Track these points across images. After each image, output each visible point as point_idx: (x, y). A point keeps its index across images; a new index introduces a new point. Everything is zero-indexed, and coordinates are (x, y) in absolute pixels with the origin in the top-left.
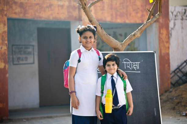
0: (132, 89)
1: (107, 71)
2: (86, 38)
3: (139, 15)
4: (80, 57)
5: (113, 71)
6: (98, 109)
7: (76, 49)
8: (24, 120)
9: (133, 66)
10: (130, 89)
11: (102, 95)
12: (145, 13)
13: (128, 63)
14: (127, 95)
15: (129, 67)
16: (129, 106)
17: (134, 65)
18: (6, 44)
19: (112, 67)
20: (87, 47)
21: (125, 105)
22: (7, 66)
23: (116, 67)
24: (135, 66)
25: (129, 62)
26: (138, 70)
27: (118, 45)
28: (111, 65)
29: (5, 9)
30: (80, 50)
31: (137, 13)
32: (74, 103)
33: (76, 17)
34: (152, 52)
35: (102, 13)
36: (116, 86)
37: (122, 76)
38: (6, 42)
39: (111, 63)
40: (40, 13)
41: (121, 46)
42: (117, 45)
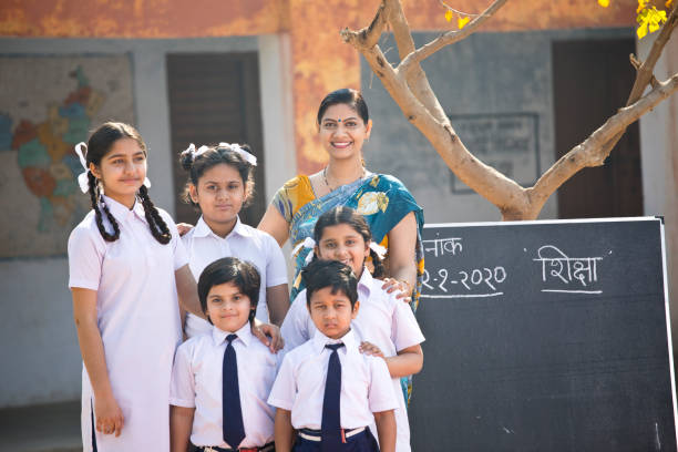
2: (214, 187)
9: (573, 271)
13: (555, 262)
15: (558, 274)
17: (579, 266)
19: (229, 305)
24: (581, 272)
25: (559, 256)
26: (592, 286)
27: (515, 196)
28: (228, 299)
41: (527, 200)
42: (512, 197)
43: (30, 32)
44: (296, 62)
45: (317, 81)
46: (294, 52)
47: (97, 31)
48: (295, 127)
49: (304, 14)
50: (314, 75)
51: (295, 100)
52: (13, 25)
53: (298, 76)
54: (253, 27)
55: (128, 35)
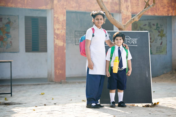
0: (131, 58)
1: (116, 43)
2: (98, 19)
3: (166, 10)
4: (94, 33)
5: (119, 44)
6: (107, 70)
7: (91, 27)
8: (77, 83)
10: (130, 57)
11: (111, 60)
12: (170, 8)
13: (128, 39)
14: (128, 62)
15: (129, 42)
16: (129, 69)
18: (65, 29)
20: (98, 26)
21: (126, 69)
22: (65, 44)
23: (122, 41)
24: (133, 42)
26: (135, 44)
28: (119, 40)
29: (65, 4)
30: (93, 28)
31: (164, 8)
32: (90, 65)
33: (117, 11)
34: (147, 31)
35: (137, 8)
36: (122, 54)
37: (125, 47)
38: (65, 27)
39: (119, 38)
40: (90, 7)
41: (124, 27)
42: (121, 26)
43: (6, 6)
44: (54, 14)
45: (58, 18)
46: (54, 12)
47: (18, 6)
48: (54, 27)
49: (56, 6)
50: (57, 17)
51: (54, 22)
52: (2, 4)
53: (55, 17)
54: (46, 8)
55: (23, 8)
